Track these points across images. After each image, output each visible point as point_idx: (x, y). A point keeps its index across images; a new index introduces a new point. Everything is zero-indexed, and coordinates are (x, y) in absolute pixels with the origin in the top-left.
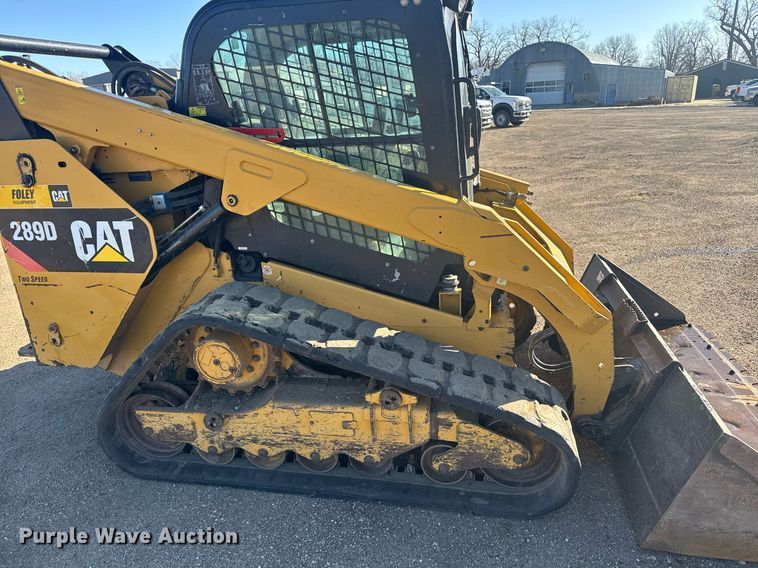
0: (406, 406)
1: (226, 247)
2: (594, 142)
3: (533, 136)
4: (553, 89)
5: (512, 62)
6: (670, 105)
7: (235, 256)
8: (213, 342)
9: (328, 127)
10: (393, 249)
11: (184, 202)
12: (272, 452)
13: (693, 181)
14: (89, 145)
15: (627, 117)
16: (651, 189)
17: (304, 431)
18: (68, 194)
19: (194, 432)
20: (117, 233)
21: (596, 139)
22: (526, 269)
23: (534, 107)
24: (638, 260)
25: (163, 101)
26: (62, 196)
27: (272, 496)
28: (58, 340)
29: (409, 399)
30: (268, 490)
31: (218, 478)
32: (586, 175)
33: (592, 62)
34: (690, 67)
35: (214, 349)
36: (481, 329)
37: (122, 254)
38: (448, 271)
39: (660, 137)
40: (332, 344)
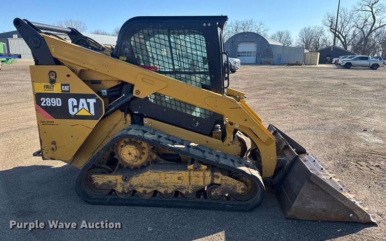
0: (202, 170)
1: (129, 111)
2: (270, 82)
3: (241, 78)
4: (251, 56)
5: (230, 41)
6: (307, 66)
7: (132, 115)
8: (129, 146)
9: (174, 67)
10: (197, 113)
11: (114, 93)
12: (148, 191)
13: (314, 101)
14: (79, 69)
15: (286, 71)
16: (296, 103)
17: (162, 182)
18: (69, 88)
19: (116, 184)
20: (88, 104)
21: (272, 81)
22: (246, 120)
23: (242, 64)
24: (289, 131)
25: (109, 53)
26: (66, 88)
27: (148, 208)
28: (55, 148)
29: (204, 167)
30: (147, 206)
31: (126, 202)
32: (267, 96)
33: (270, 43)
34: (317, 48)
35: (129, 148)
36: (229, 145)
37: (89, 112)
38: (216, 123)
39: (301, 81)
40: (176, 146)
